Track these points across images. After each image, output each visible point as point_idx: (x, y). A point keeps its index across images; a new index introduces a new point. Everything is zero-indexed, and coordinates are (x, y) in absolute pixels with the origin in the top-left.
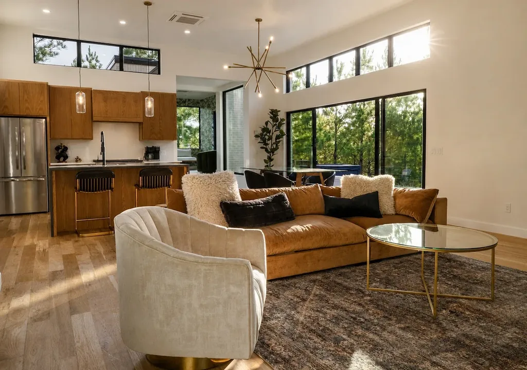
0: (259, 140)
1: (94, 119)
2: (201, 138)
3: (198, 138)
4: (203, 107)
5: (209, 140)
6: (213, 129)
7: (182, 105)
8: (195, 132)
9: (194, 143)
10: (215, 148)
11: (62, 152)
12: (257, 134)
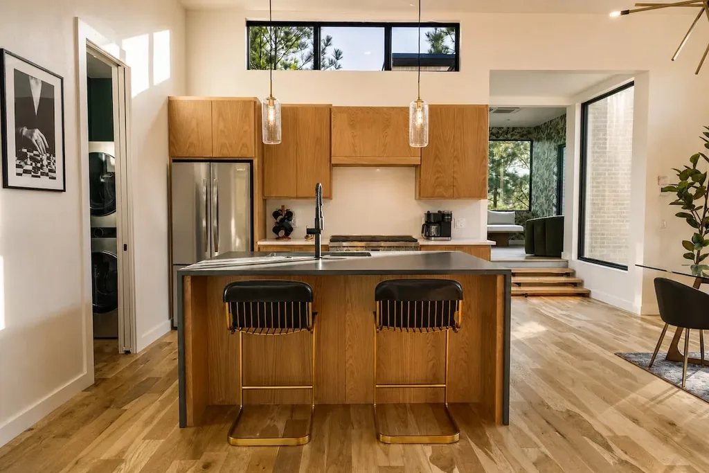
0: (673, 196)
1: (333, 162)
2: (533, 193)
3: (526, 191)
4: (538, 140)
5: (547, 197)
6: (555, 177)
7: (501, 138)
8: (521, 183)
9: (518, 199)
10: (559, 211)
11: (282, 220)
12: (667, 183)
